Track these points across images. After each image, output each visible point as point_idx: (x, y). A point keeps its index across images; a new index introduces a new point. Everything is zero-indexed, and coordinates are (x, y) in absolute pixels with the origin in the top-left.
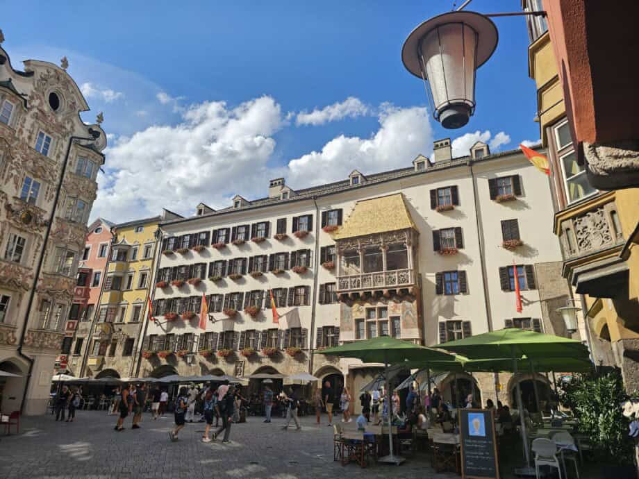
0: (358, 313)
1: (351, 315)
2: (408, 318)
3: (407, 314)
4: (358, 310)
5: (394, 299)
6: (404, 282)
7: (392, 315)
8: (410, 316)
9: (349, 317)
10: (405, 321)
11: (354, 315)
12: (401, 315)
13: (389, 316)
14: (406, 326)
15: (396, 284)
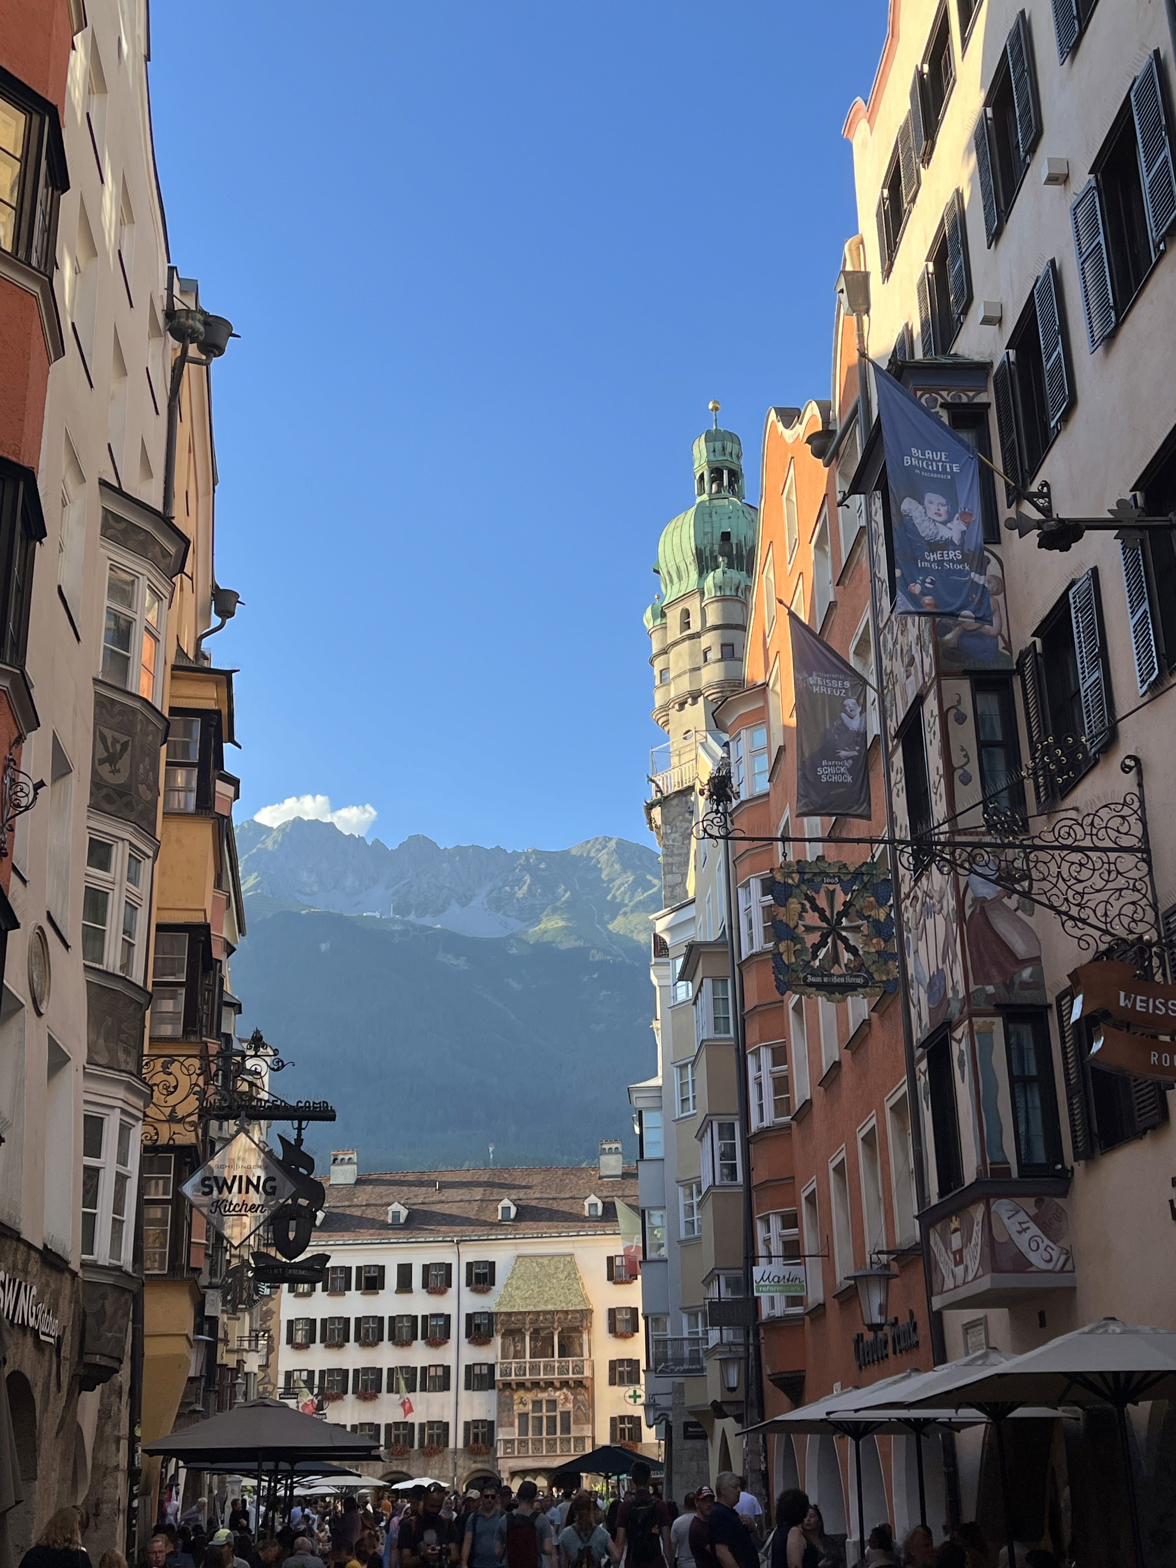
0: (521, 1406)
1: (513, 1407)
2: (579, 1413)
3: (579, 1408)
4: (521, 1402)
5: (565, 1390)
6: (579, 1373)
7: (562, 1410)
8: (581, 1410)
9: (509, 1410)
10: (576, 1416)
11: (515, 1407)
12: (572, 1409)
13: (558, 1410)
14: (577, 1421)
15: (571, 1375)
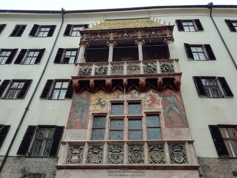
0: (98, 107)
1: (88, 108)
3: (171, 109)
4: (99, 103)
7: (149, 111)
8: (175, 112)
9: (83, 111)
11: (91, 108)
12: (162, 111)
13: (144, 111)
15: (159, 73)
